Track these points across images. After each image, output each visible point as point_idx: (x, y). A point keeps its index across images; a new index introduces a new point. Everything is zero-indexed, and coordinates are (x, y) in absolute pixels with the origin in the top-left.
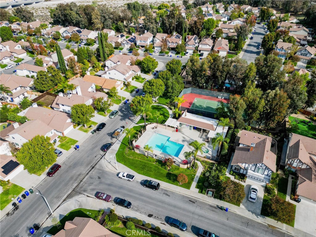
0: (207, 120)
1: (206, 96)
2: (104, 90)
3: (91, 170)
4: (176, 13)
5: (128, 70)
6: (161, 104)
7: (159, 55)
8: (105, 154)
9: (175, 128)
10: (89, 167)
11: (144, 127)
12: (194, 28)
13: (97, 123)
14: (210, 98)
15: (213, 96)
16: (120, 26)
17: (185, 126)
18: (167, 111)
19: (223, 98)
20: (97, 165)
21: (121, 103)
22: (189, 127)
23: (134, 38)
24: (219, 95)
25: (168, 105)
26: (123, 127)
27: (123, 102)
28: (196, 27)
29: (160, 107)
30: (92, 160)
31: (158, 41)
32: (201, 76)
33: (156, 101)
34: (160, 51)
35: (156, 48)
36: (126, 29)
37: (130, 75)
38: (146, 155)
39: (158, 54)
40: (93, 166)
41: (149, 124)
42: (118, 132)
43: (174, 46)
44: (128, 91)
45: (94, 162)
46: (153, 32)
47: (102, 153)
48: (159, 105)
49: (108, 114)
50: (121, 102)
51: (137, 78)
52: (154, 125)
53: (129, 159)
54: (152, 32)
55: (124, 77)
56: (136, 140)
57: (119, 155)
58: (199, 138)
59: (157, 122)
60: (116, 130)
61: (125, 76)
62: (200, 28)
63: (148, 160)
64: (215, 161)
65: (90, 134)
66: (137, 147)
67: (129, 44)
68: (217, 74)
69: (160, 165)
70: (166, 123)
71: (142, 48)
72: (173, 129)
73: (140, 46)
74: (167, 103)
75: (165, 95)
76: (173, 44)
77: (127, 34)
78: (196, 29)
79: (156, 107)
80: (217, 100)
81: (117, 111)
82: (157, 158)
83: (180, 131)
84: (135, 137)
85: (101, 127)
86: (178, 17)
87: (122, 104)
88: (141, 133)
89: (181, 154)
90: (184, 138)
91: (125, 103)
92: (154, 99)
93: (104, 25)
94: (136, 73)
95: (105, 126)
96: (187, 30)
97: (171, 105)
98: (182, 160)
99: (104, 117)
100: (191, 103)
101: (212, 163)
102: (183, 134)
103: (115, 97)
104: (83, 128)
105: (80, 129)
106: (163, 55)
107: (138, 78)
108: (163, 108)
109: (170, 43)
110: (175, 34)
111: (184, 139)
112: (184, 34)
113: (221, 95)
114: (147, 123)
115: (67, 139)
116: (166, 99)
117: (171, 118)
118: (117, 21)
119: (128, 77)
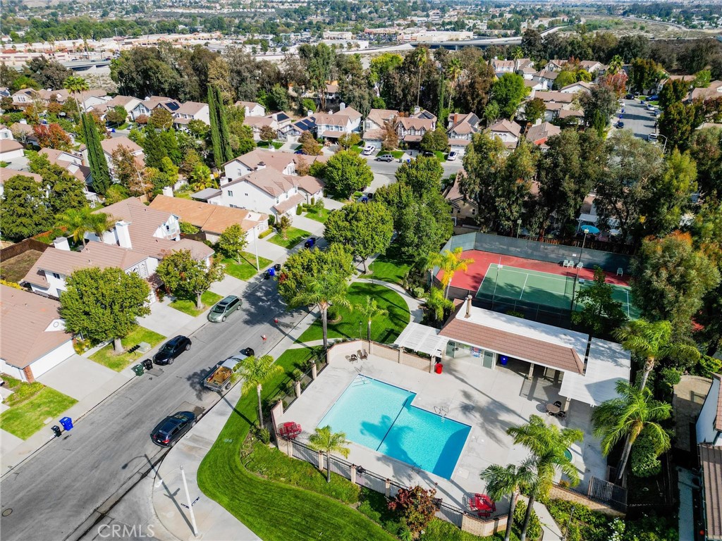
0: (547, 333)
1: (525, 261)
2: (209, 237)
3: (90, 528)
4: (421, 60)
5: (286, 184)
6: (380, 279)
7: (377, 160)
8: (162, 459)
9: (434, 360)
10: (85, 516)
11: (321, 354)
12: (469, 98)
13: (164, 338)
14: (535, 264)
15: (545, 258)
16: (279, 94)
17: (467, 351)
18: (402, 300)
19: (580, 265)
20: (121, 507)
21: (256, 276)
22: (482, 356)
23: (312, 121)
24: (564, 257)
25: (405, 283)
26: (249, 352)
27: (261, 271)
28: (472, 95)
29: (379, 289)
30: (108, 482)
31: (374, 127)
32: (508, 194)
33: (364, 272)
34: (380, 150)
35: (367, 144)
36: (293, 104)
37: (291, 198)
38: (321, 468)
39: (374, 157)
40: (103, 510)
41: (338, 342)
42: (227, 369)
43: (417, 136)
44: (281, 244)
45: (112, 490)
46: (360, 107)
47: (153, 450)
48: (376, 282)
49: (204, 307)
50: (255, 273)
51: (312, 210)
52: (357, 345)
53: (251, 482)
54: (358, 108)
55: (273, 202)
56: (288, 400)
57: (215, 461)
58: (525, 400)
59: (367, 337)
60: (221, 363)
61: (276, 200)
62: (483, 98)
63: (329, 492)
64: (611, 503)
65: (128, 373)
66: (290, 432)
67: (298, 133)
68: (565, 184)
69: (378, 515)
70: (401, 341)
71: (331, 145)
72: (426, 362)
73: (326, 139)
74: (402, 278)
75: (395, 254)
76: (413, 132)
77: (294, 115)
78: (473, 99)
79: (364, 286)
80: (561, 272)
81: (237, 300)
82: (363, 481)
83: (451, 371)
84: (286, 389)
85: (172, 351)
86: (426, 70)
87: (256, 279)
88: (310, 375)
89: (462, 466)
90: (467, 395)
91: (268, 276)
92: (361, 267)
93: (237, 94)
94: (310, 197)
95: (188, 347)
96: (451, 102)
97: (414, 282)
98: (468, 495)
99: (190, 318)
100: (478, 279)
101: (595, 513)
102: (463, 380)
103: (239, 258)
104: (110, 353)
105: (99, 357)
106: (386, 158)
107: (315, 209)
108: (388, 291)
109: (405, 129)
110: (418, 110)
111: (467, 402)
112: (443, 112)
113: (574, 255)
114: (331, 340)
115: (39, 393)
116: (398, 264)
117: (416, 324)
118: (270, 85)
119: (284, 203)
